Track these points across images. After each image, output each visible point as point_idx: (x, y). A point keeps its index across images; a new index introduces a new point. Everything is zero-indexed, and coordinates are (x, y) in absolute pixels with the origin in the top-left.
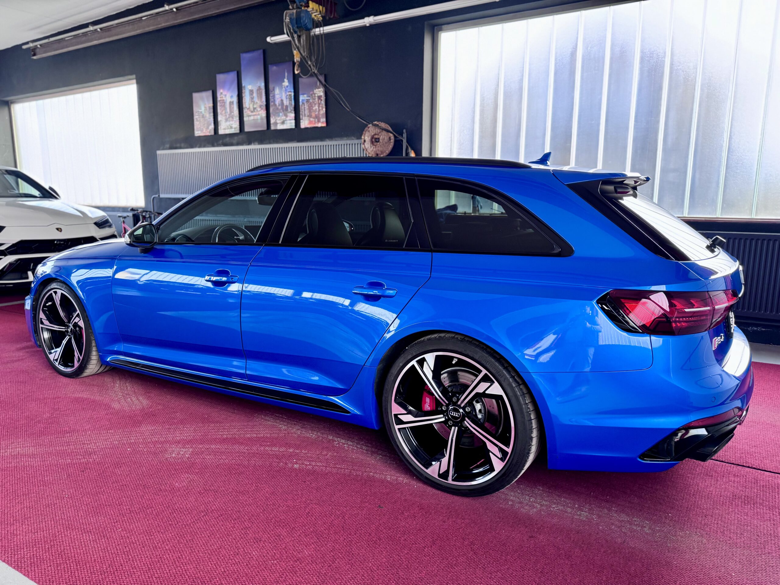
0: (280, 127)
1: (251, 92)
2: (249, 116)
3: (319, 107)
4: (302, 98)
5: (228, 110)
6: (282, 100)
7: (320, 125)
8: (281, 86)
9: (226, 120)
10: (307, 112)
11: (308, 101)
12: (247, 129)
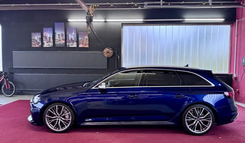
0: (70, 46)
1: (59, 35)
2: (57, 42)
3: (86, 42)
4: (79, 38)
5: (48, 39)
6: (72, 39)
7: (86, 47)
8: (71, 34)
9: (47, 43)
10: (81, 43)
11: (82, 40)
12: (56, 46)
